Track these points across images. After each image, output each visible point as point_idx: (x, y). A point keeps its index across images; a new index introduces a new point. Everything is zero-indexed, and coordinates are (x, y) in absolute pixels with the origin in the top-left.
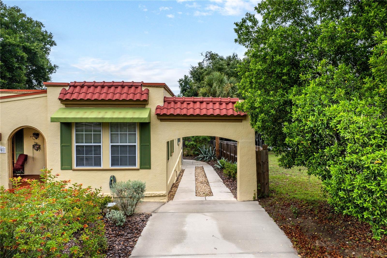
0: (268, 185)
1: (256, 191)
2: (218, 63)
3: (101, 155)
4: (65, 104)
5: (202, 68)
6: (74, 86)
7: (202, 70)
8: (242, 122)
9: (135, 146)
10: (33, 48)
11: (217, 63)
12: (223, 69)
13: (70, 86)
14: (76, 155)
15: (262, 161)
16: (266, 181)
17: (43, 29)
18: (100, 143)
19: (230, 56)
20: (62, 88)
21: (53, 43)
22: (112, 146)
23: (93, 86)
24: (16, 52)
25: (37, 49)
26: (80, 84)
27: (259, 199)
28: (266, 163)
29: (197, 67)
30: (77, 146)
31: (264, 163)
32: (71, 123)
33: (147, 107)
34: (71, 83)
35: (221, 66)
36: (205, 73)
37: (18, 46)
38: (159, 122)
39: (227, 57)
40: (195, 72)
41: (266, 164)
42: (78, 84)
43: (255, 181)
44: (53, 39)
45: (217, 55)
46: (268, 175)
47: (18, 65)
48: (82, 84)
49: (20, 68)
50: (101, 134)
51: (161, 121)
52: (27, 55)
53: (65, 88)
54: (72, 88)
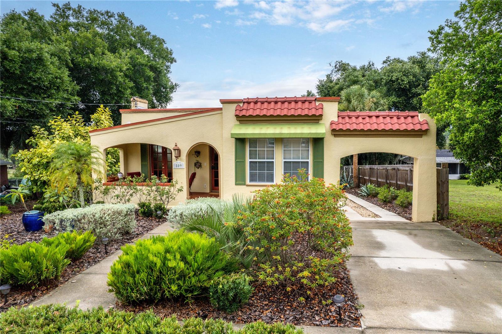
0: (447, 206)
1: (436, 212)
2: (353, 74)
3: (273, 171)
4: (240, 121)
5: (331, 82)
6: (248, 102)
7: (332, 84)
8: (422, 137)
9: (308, 162)
10: (158, 66)
11: (351, 75)
12: (358, 81)
13: (244, 103)
14: (250, 170)
15: (441, 180)
16: (445, 203)
17: (165, 46)
18: (273, 159)
19: (365, 66)
20: (237, 104)
21: (173, 60)
22: (285, 162)
23: (266, 102)
24: (144, 72)
25: (162, 67)
26: (253, 100)
27: (439, 220)
28: (446, 182)
29: (325, 80)
30: (250, 162)
31: (444, 183)
32: (245, 138)
33: (320, 122)
34: (244, 99)
35: (356, 78)
36: (336, 87)
37: (146, 65)
38: (332, 138)
39: (361, 67)
40: (323, 86)
41: (446, 184)
42: (251, 100)
43: (434, 201)
44: (173, 56)
45: (348, 64)
46: (448, 195)
47: (146, 85)
48: (255, 100)
49: (147, 88)
50: (274, 150)
51: (335, 137)
52: (154, 74)
53: (239, 104)
54: (246, 104)
